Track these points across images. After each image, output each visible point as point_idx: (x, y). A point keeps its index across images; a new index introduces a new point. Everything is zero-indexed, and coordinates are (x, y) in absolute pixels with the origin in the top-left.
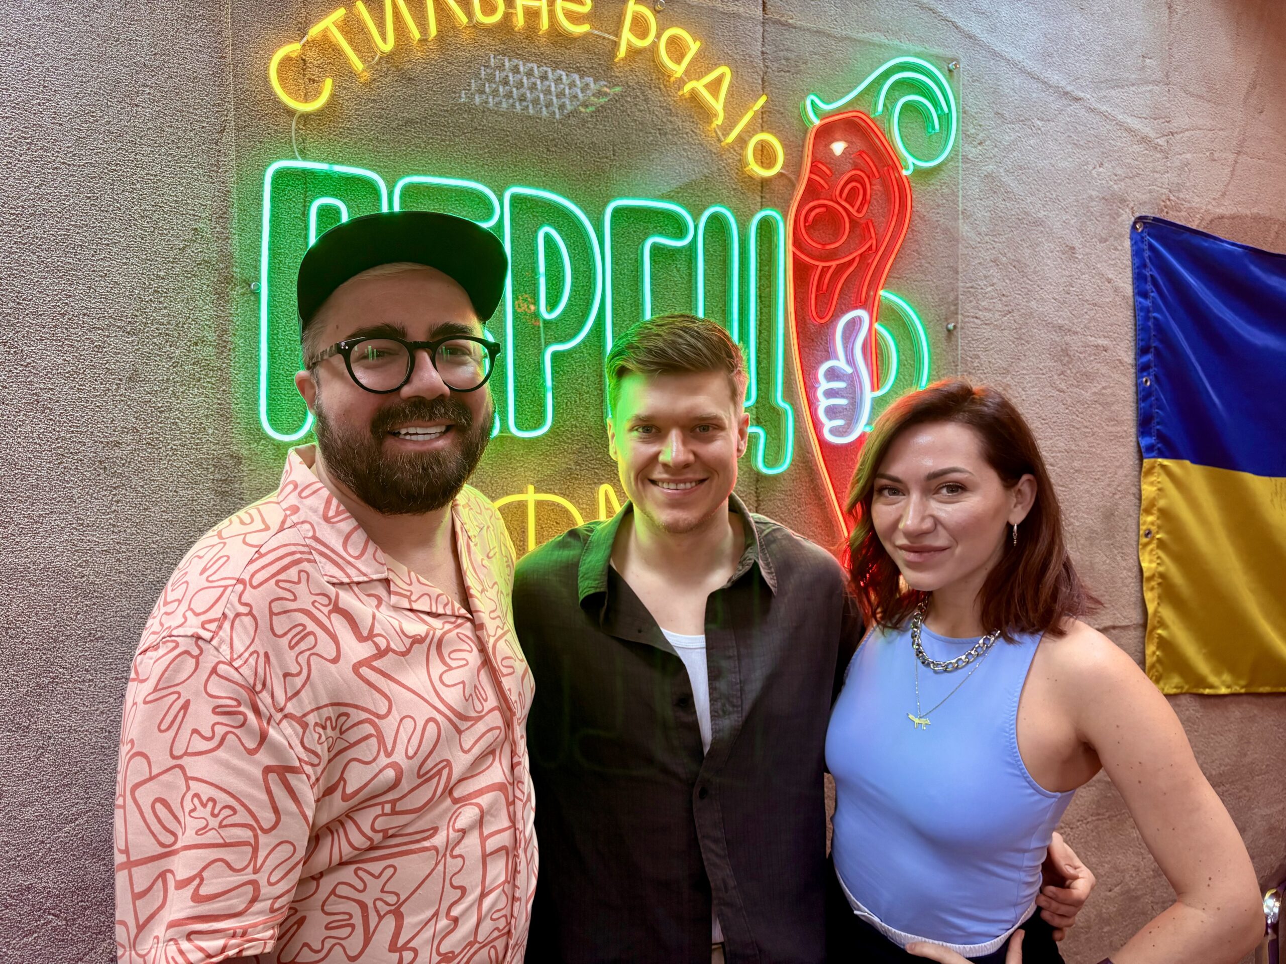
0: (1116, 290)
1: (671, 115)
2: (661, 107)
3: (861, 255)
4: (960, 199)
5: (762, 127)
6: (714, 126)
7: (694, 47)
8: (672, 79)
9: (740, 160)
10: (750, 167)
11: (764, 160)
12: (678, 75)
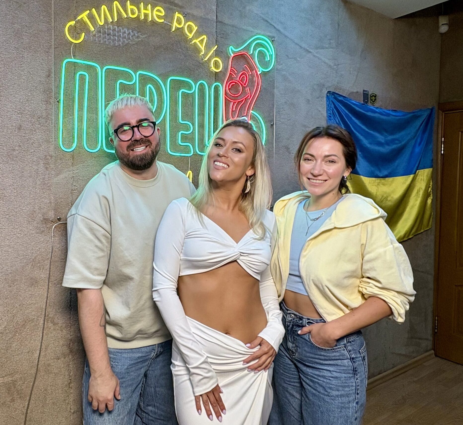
0: (322, 114)
1: (188, 50)
2: (185, 47)
3: (245, 99)
4: (275, 82)
5: (216, 55)
6: (201, 54)
7: (195, 28)
8: (188, 39)
9: (208, 66)
10: (212, 69)
11: (216, 67)
12: (191, 37)
